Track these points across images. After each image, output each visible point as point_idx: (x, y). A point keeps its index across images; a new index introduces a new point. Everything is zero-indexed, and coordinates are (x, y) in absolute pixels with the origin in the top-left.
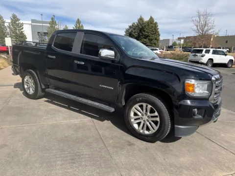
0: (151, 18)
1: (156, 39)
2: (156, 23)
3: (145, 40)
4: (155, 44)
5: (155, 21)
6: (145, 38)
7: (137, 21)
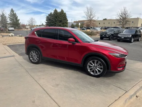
0: (62, 10)
1: (66, 23)
2: (65, 13)
3: (60, 23)
4: (66, 26)
5: (64, 12)
6: (60, 22)
7: (53, 12)
